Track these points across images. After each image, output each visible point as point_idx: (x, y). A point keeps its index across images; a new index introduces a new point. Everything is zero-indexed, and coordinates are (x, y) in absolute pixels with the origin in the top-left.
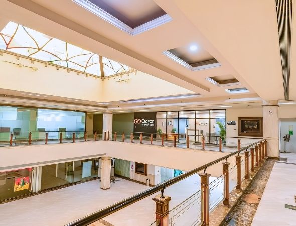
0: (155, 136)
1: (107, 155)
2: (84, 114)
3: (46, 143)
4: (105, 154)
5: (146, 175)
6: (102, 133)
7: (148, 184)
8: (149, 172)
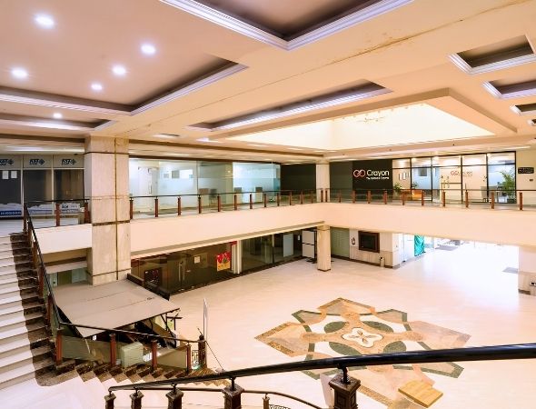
0: (391, 192)
1: (326, 223)
2: (279, 166)
3: (251, 208)
4: (323, 222)
5: (378, 251)
6: (315, 192)
7: (382, 264)
8: (382, 247)
